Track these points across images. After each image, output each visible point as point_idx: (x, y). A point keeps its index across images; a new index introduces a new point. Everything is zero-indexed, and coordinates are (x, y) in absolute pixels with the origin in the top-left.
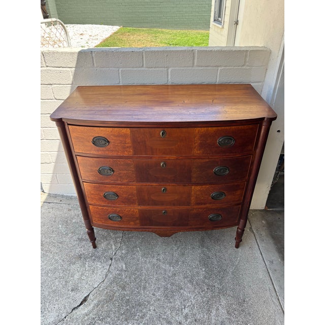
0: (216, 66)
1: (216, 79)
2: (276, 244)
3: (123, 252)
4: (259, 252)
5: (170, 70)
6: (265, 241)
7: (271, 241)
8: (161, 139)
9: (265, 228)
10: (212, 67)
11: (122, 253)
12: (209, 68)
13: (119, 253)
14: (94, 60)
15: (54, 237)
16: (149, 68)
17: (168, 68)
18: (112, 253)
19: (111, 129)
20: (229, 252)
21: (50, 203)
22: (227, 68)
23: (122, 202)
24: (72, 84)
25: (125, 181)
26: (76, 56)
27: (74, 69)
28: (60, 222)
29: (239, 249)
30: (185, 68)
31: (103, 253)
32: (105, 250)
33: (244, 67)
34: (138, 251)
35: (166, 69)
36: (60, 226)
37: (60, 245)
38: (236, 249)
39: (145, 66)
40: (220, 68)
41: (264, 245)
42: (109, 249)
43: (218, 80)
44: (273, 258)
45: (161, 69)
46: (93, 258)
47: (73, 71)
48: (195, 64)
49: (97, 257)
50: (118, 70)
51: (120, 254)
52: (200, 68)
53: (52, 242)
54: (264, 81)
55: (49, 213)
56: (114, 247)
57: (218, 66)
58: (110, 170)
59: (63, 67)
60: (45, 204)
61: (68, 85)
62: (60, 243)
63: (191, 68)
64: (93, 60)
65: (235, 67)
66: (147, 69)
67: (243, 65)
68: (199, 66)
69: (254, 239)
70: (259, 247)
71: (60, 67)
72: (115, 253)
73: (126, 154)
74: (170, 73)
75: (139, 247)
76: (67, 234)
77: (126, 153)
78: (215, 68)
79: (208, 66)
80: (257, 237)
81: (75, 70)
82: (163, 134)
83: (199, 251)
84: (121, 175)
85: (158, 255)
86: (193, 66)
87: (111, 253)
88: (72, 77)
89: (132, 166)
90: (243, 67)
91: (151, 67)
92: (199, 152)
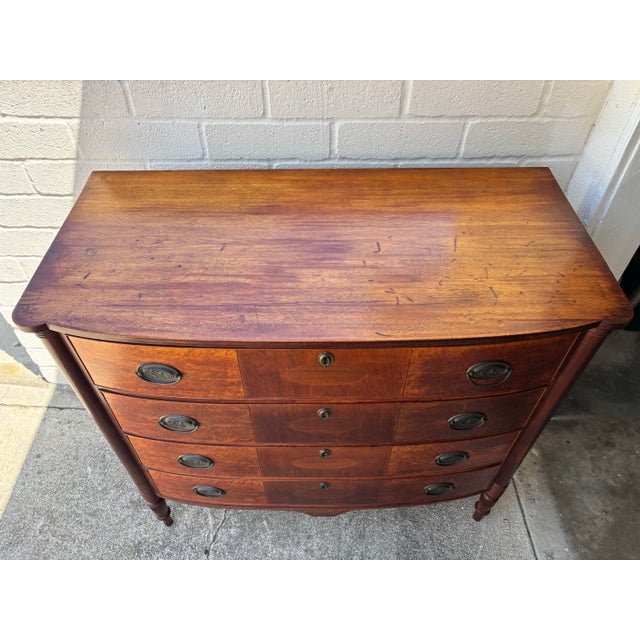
0: (461, 117)
1: (458, 148)
2: (560, 509)
3: (232, 531)
4: (523, 530)
5: (337, 126)
6: (537, 502)
7: (550, 502)
8: (319, 369)
9: (537, 467)
10: (451, 117)
11: (230, 536)
12: (442, 121)
13: (223, 536)
14: (130, 99)
15: (78, 499)
16: (281, 119)
17: (332, 120)
18: (208, 537)
19: (186, 350)
20: (461, 529)
21: (61, 409)
22: (492, 120)
23: (224, 471)
24: (77, 158)
25: (229, 441)
26: (78, 89)
27: (77, 121)
28: (89, 460)
29: (483, 523)
30: (380, 121)
31: (188, 539)
32: (192, 529)
33: (536, 119)
34: (263, 530)
35: (327, 123)
36: (89, 469)
37: (93, 521)
38: (476, 523)
39: (269, 114)
40: (470, 122)
41: (535, 512)
42: (201, 527)
43: (462, 151)
44: (553, 546)
45: (314, 123)
46: (167, 550)
47: (76, 127)
48: (407, 111)
49: (176, 549)
50: (198, 126)
51: (225, 539)
52: (418, 121)
53: (74, 512)
54: (581, 153)
55: (63, 434)
56: (211, 521)
57: (467, 117)
58: (190, 423)
59: (46, 117)
60: (52, 411)
61: (67, 162)
62: (93, 515)
63: (393, 121)
64: (126, 99)
65: (512, 120)
66: (274, 123)
67: (535, 114)
68: (416, 117)
69: (515, 498)
70: (524, 516)
71: (38, 117)
72: (215, 537)
73: (228, 396)
74: (336, 135)
75: (266, 519)
76: (105, 491)
77: (227, 393)
78: (457, 121)
79: (440, 117)
80: (521, 491)
81: (81, 125)
82: (325, 359)
83: (397, 528)
84: (218, 430)
85: (309, 538)
86: (399, 117)
87: (205, 535)
88: (73, 142)
89: (245, 416)
90: (532, 120)
91: (288, 119)
92: (416, 391)
